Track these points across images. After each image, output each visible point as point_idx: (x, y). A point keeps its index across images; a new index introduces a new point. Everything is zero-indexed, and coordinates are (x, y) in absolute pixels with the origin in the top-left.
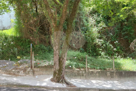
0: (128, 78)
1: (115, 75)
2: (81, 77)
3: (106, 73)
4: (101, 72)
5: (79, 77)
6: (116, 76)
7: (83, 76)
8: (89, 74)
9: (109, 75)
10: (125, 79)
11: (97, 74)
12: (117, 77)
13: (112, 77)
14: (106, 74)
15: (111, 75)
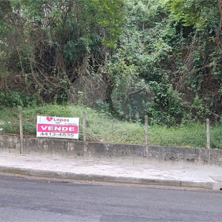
0: (120, 160)
1: (85, 150)
2: (12, 150)
3: (64, 145)
4: (53, 143)
5: (8, 149)
6: (89, 152)
7: (15, 147)
8: (28, 144)
9: (72, 149)
10: (111, 161)
11: (45, 146)
12: (90, 156)
13: (79, 155)
14: (65, 148)
15: (76, 149)
